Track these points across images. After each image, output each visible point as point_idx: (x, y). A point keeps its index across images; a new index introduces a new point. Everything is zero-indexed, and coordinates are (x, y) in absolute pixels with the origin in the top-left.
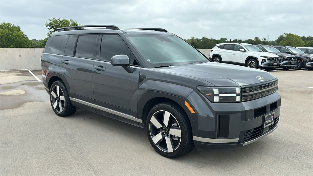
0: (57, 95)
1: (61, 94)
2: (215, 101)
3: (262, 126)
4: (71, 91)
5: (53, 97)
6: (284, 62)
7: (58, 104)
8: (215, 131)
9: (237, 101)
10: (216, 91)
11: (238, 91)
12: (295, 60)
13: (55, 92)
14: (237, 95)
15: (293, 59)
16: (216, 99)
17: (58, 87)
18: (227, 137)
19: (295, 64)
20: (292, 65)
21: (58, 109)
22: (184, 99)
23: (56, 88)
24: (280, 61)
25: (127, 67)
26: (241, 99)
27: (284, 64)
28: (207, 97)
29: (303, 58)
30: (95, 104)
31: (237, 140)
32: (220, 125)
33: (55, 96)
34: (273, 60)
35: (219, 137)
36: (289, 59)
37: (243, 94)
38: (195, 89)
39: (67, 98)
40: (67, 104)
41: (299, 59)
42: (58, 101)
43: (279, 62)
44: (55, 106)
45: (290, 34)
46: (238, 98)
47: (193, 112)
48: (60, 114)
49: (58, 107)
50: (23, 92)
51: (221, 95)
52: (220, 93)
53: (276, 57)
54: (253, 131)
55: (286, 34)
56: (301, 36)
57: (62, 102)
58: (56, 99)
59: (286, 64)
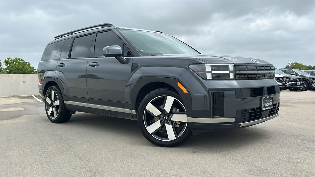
0: (51, 100)
1: (55, 99)
2: (208, 78)
3: (260, 108)
4: (65, 94)
5: (48, 103)
6: (290, 83)
7: (53, 110)
8: (210, 110)
9: (230, 78)
10: (208, 68)
11: (231, 68)
12: (300, 81)
13: (50, 98)
14: (231, 72)
15: (298, 80)
16: (209, 76)
17: (53, 92)
18: (222, 116)
19: (301, 85)
20: (298, 85)
21: (52, 116)
22: (176, 80)
23: (51, 93)
24: (286, 81)
25: (119, 57)
26: (235, 76)
27: (290, 85)
28: (199, 74)
29: (308, 79)
30: (89, 103)
31: (233, 120)
32: (214, 103)
33: (50, 102)
34: (279, 80)
35: (214, 116)
36: (295, 80)
37: (237, 72)
38: (187, 69)
39: (62, 102)
40: (61, 108)
41: (305, 80)
42: (53, 107)
43: (284, 82)
44: (49, 112)
45: (296, 63)
46: (232, 76)
47: (185, 91)
48: (54, 120)
49: (52, 114)
50: (22, 109)
51: (213, 72)
52: (213, 69)
53: (281, 78)
54: (250, 111)
55: (291, 63)
56: (308, 66)
57: (57, 107)
58: (50, 105)
59: (292, 84)
